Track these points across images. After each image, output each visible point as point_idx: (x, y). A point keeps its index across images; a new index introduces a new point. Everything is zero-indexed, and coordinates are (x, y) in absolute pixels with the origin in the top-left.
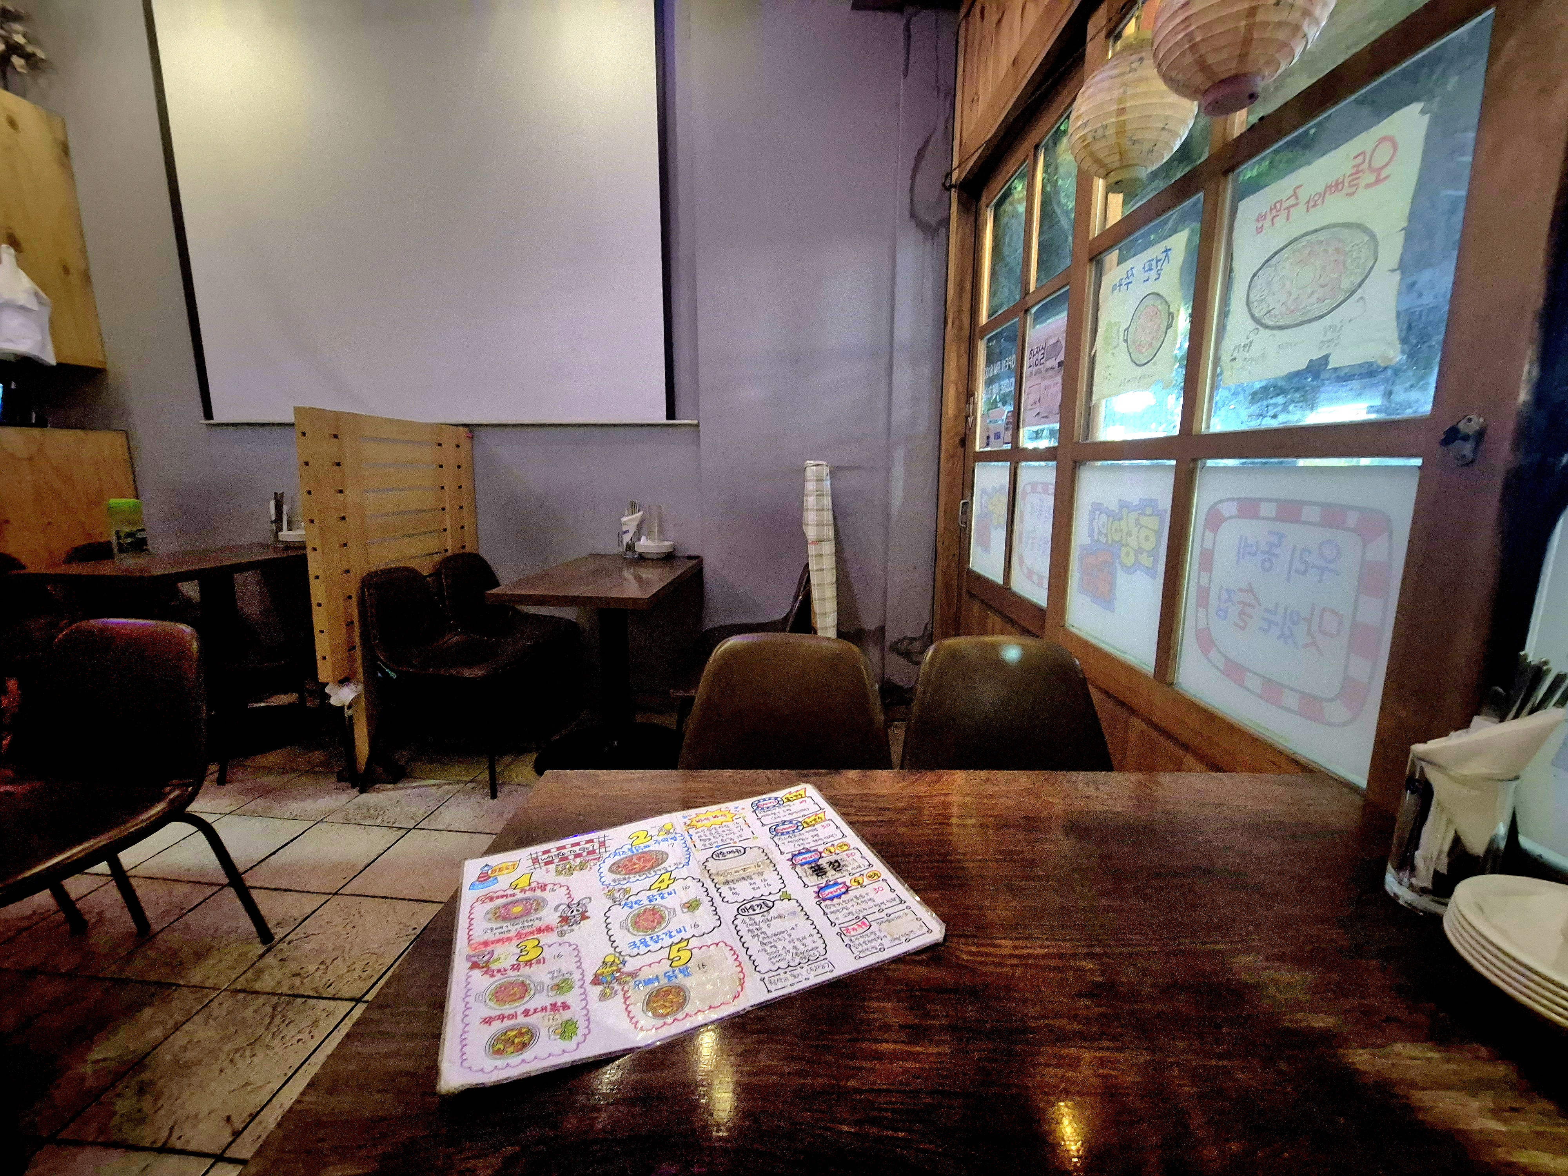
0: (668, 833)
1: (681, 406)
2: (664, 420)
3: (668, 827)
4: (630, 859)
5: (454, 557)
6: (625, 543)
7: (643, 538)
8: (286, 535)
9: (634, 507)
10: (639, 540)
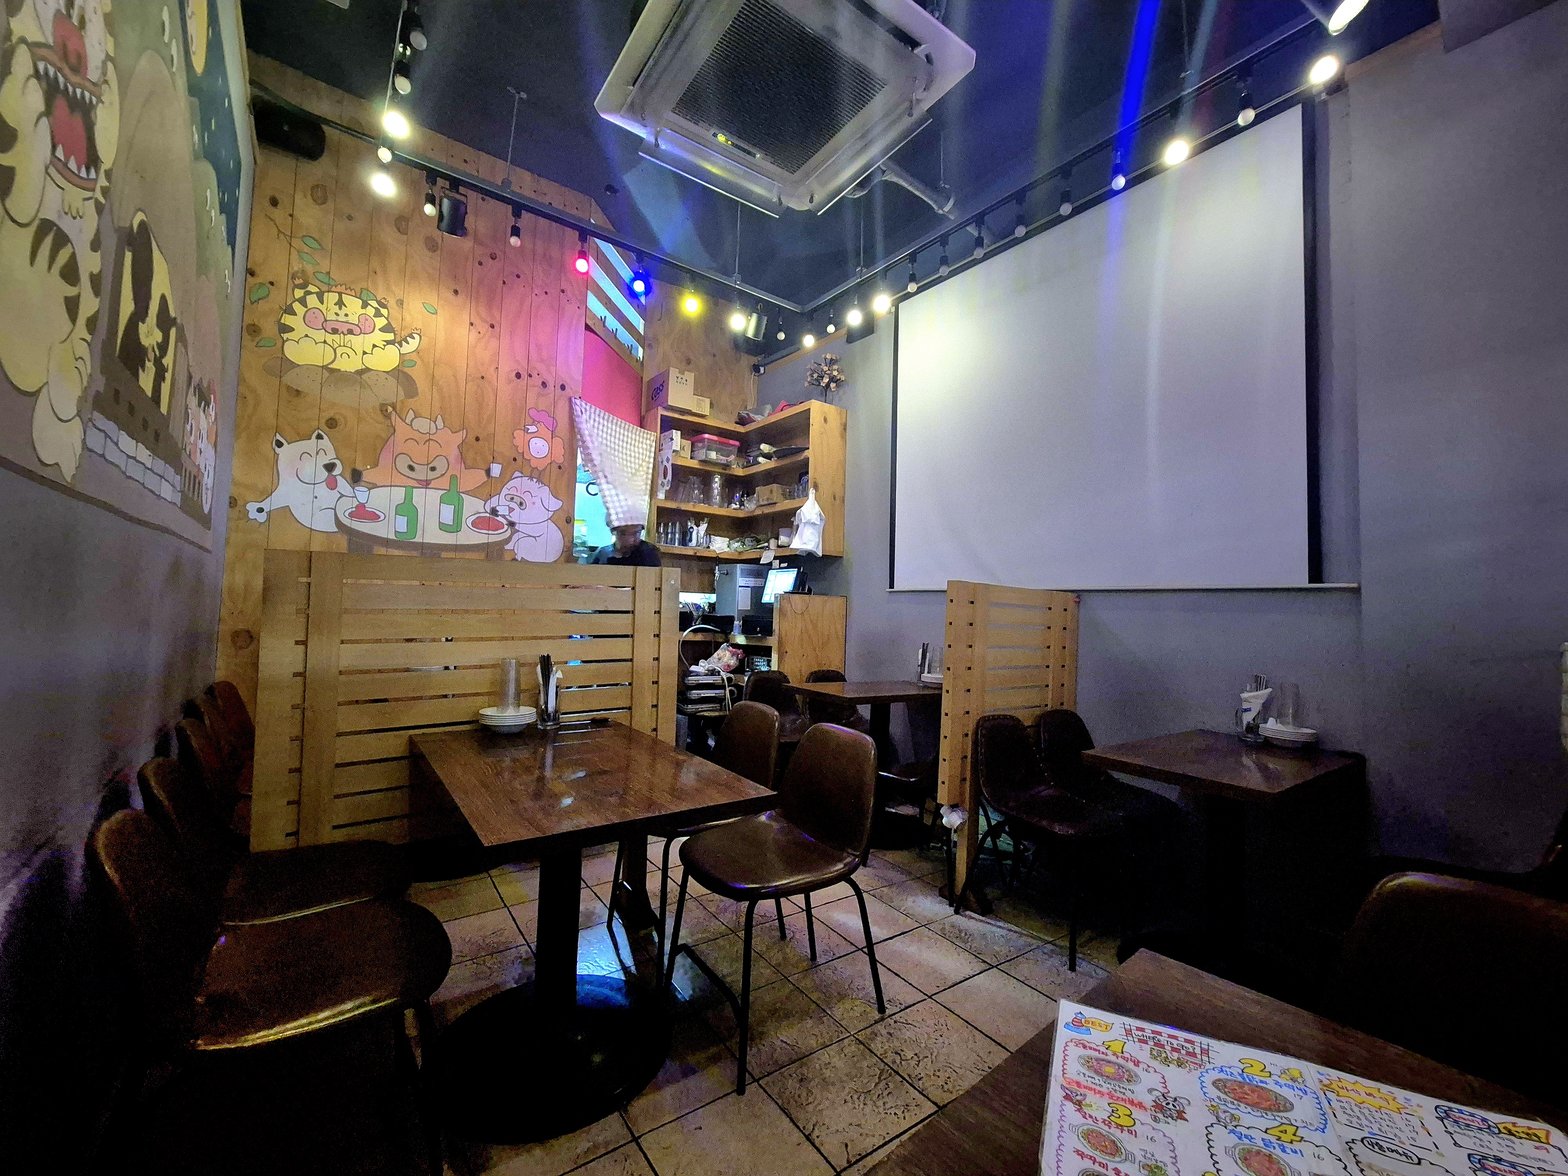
0: (1293, 1079)
1: (1333, 564)
2: (1306, 584)
3: (1296, 1074)
4: (1241, 1085)
5: (1054, 713)
6: (1245, 723)
7: (1271, 721)
8: (927, 677)
9: (1258, 683)
10: (1266, 722)
